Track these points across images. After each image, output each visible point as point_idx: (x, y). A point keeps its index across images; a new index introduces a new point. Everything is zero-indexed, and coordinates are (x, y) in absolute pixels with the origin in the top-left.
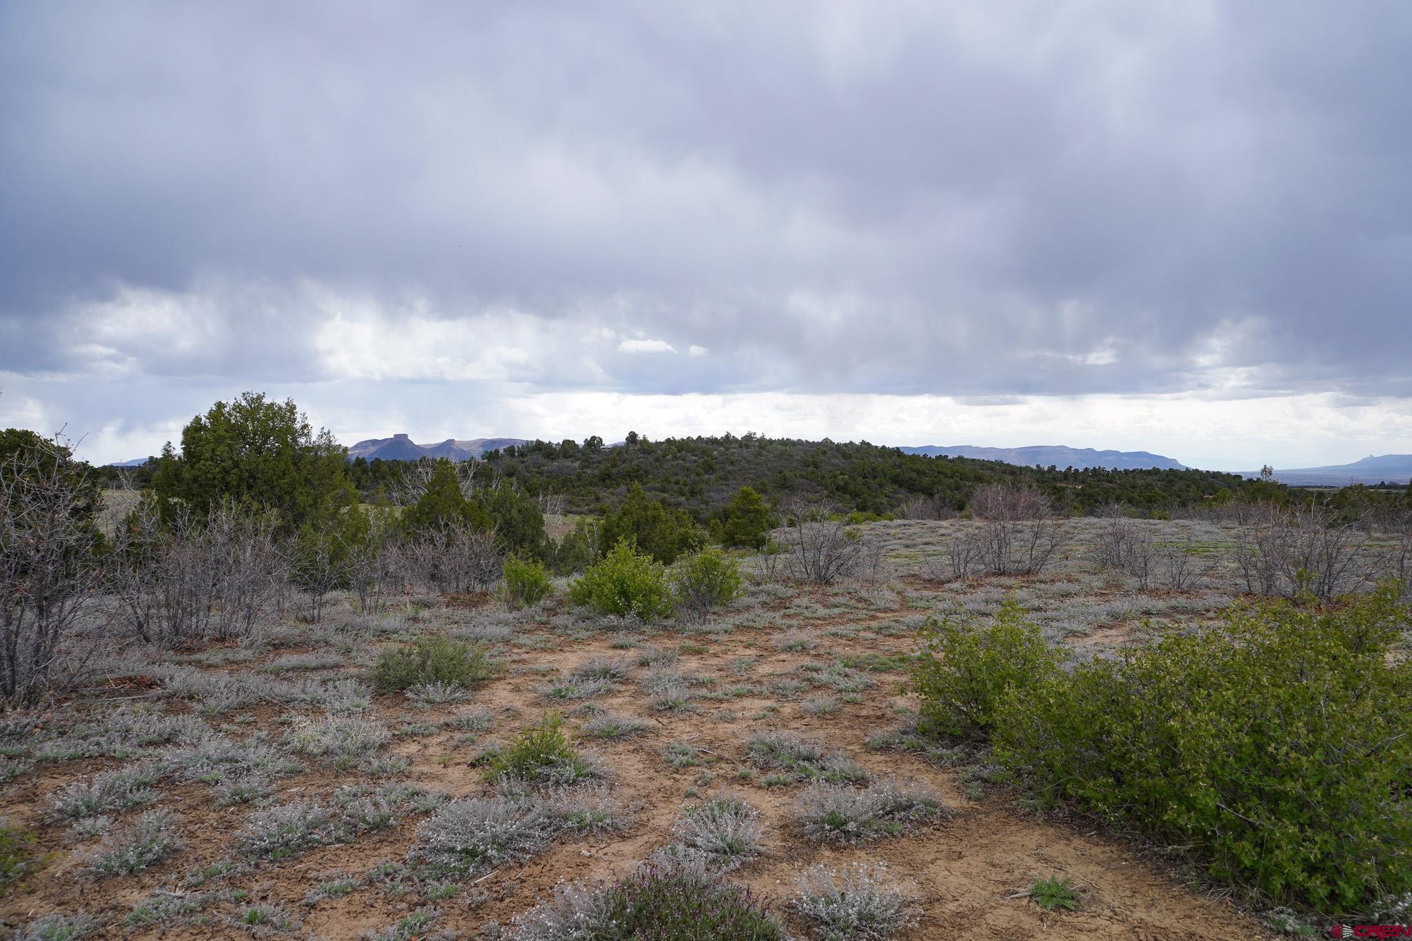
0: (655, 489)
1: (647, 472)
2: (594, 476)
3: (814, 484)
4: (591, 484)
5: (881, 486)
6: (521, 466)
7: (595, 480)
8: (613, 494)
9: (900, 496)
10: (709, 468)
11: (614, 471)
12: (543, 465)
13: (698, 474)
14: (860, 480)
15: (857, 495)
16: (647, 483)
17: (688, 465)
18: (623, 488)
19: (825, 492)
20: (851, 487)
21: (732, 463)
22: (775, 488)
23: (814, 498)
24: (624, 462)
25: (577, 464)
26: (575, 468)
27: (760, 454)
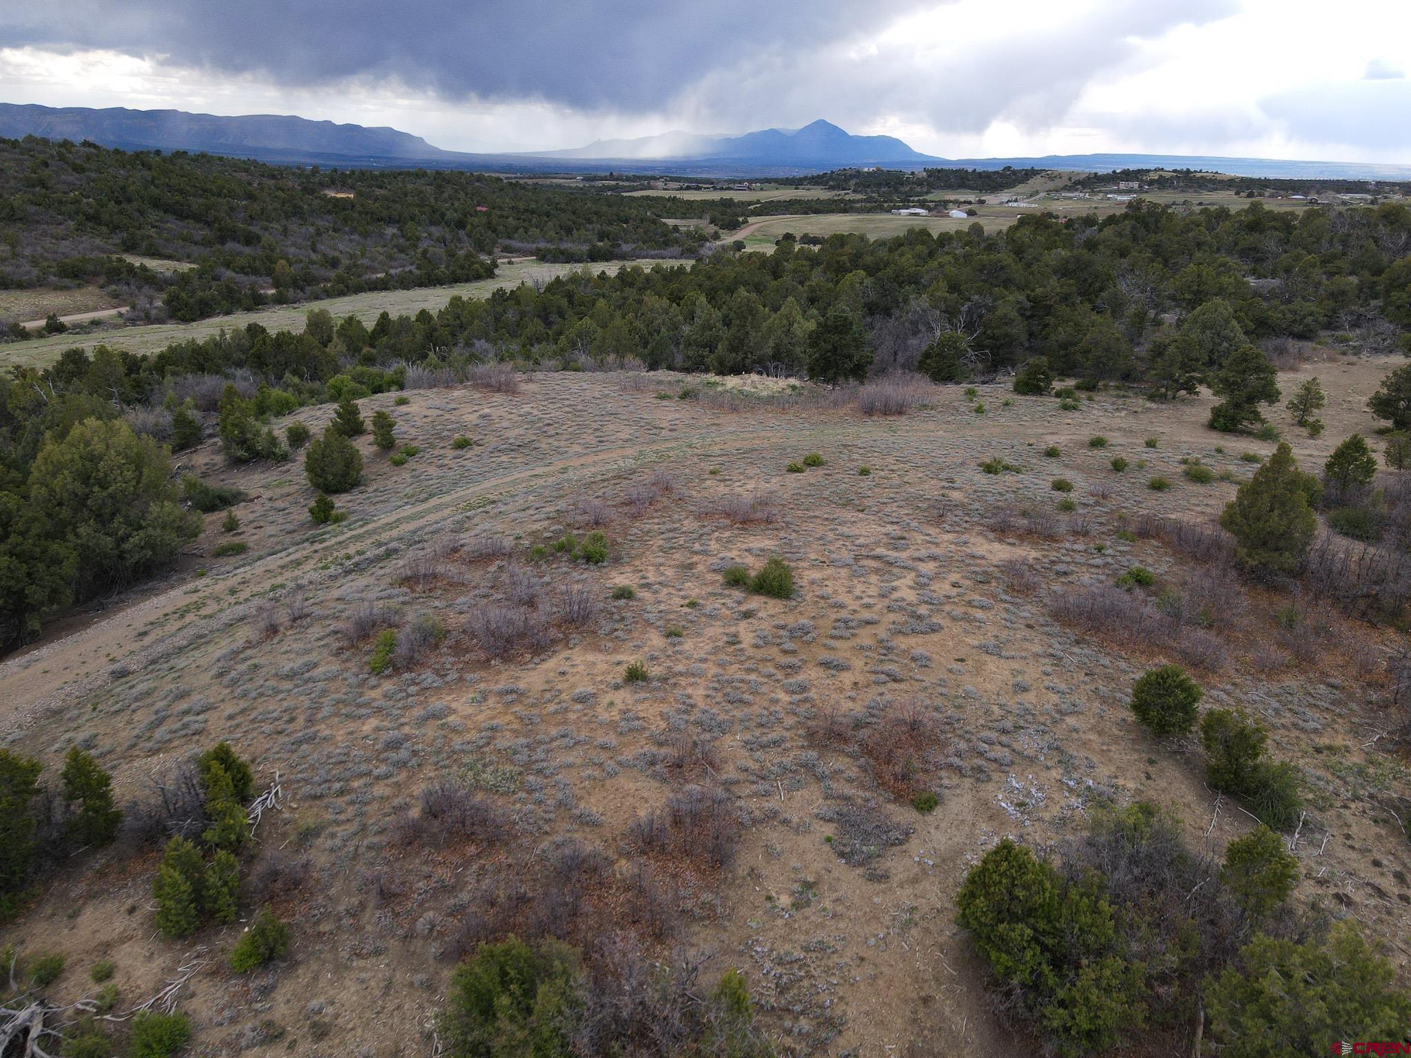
3: (50, 213)
5: (142, 213)
9: (169, 225)
15: (117, 228)
20: (104, 217)
23: (60, 232)
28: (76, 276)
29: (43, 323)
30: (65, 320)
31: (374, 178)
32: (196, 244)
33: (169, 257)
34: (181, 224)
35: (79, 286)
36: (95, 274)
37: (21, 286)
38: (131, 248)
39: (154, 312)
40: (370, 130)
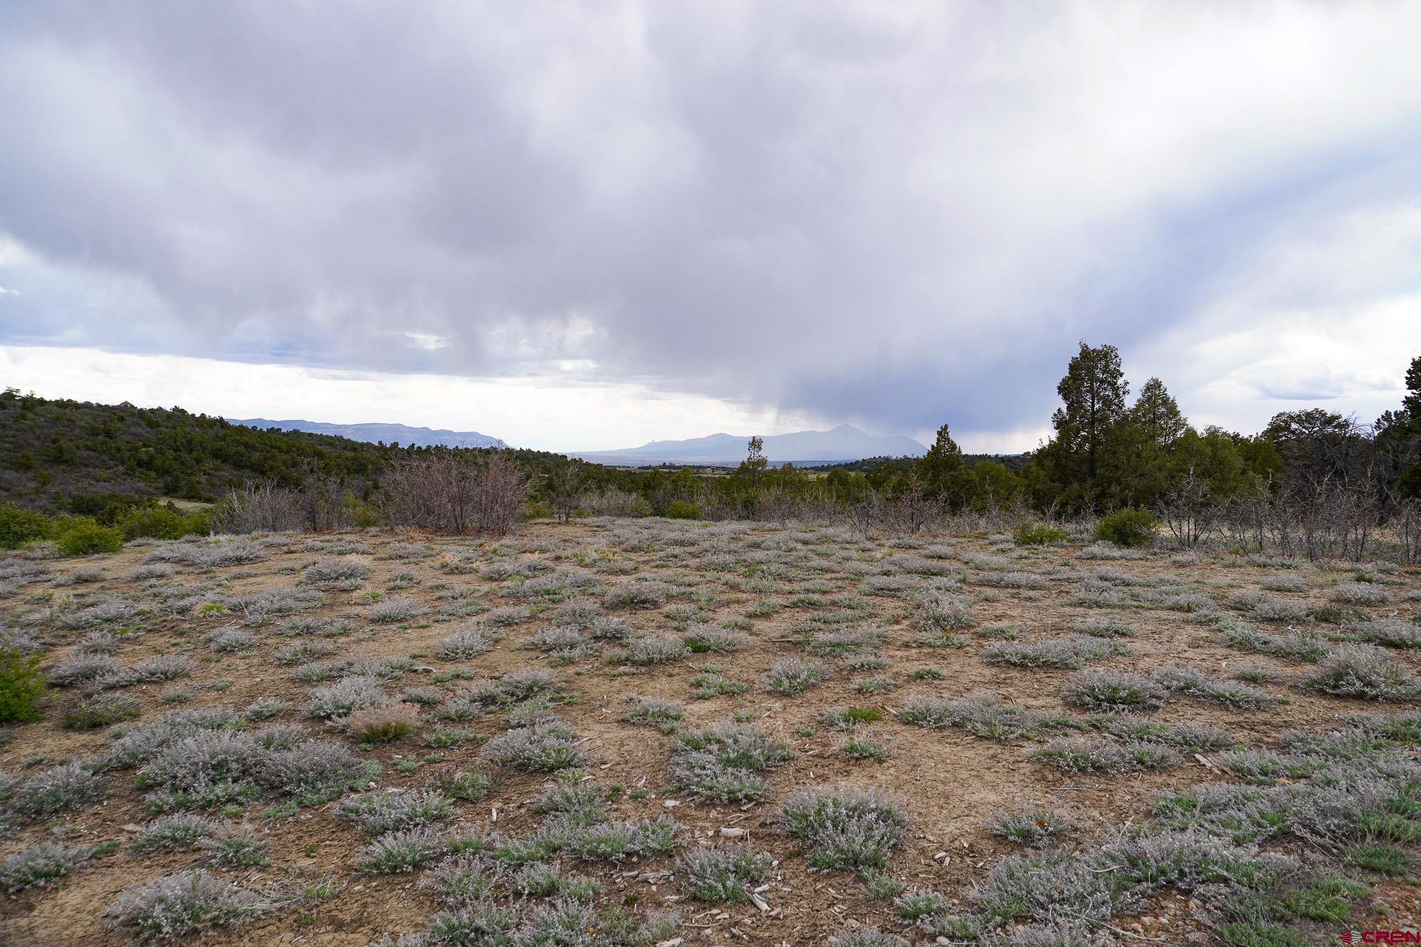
5: (198, 461)
9: (223, 472)
14: (170, 454)
15: (167, 472)
19: (122, 468)
20: (158, 462)
22: (46, 462)
27: (24, 417)
33: (208, 501)
34: (236, 473)
38: (173, 491)
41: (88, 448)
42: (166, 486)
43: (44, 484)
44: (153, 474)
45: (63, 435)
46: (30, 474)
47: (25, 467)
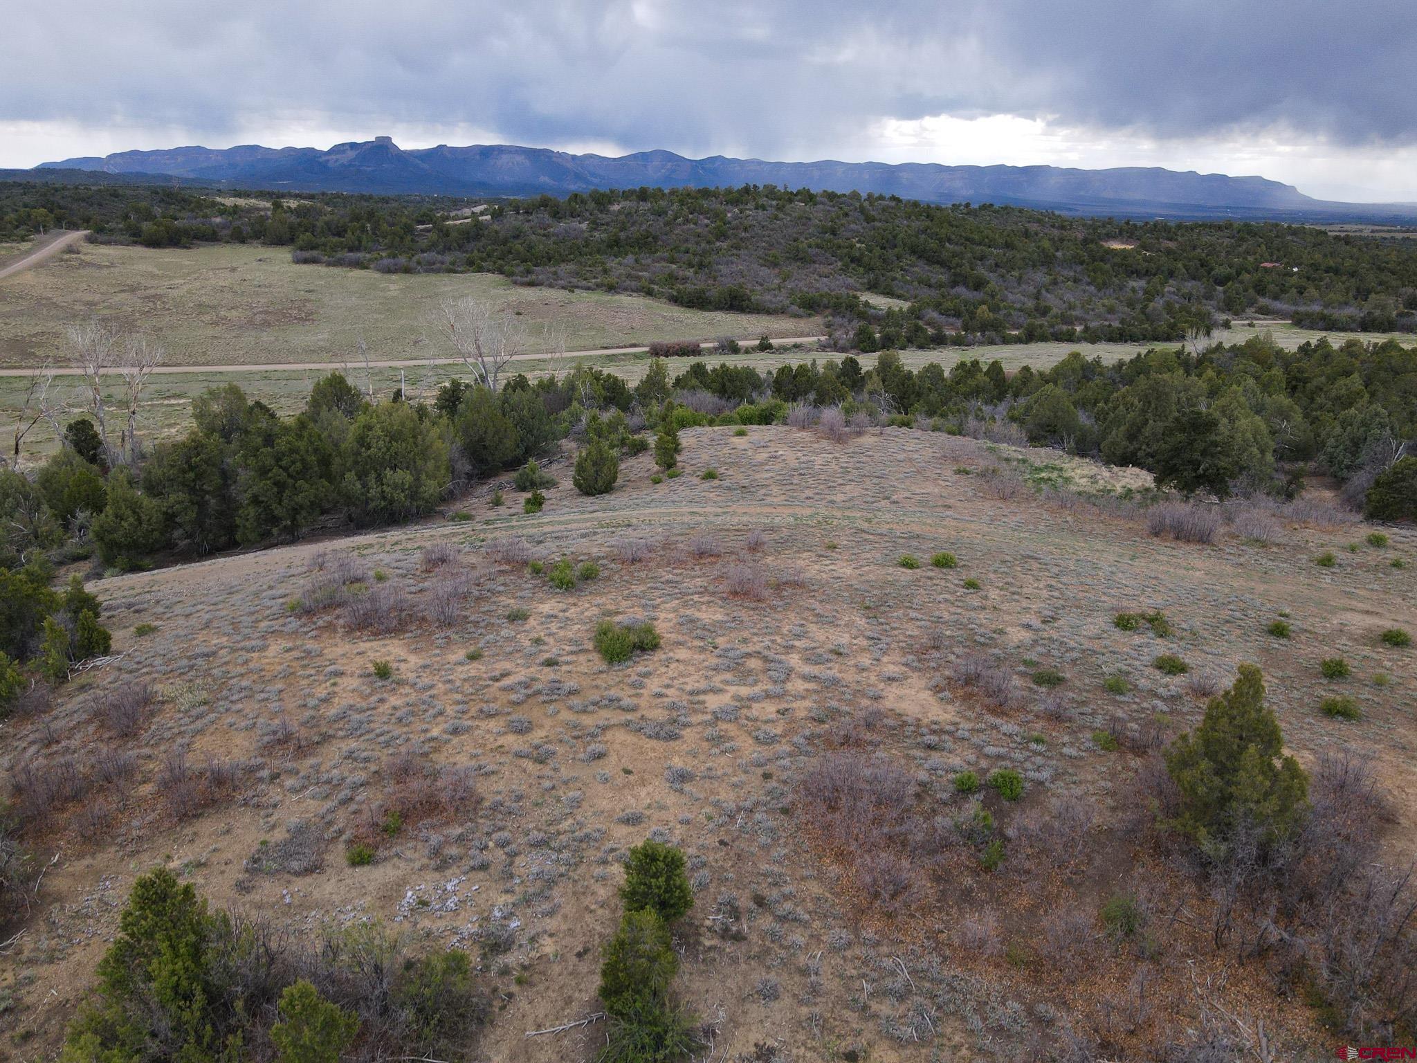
0: (663, 259)
1: (656, 239)
2: (603, 241)
3: (828, 255)
4: (599, 251)
5: (899, 257)
6: (526, 226)
7: (603, 247)
8: (620, 264)
9: (916, 269)
10: (722, 236)
11: (623, 235)
12: (549, 226)
13: (709, 242)
14: (877, 251)
15: (871, 269)
16: (656, 251)
17: (699, 230)
18: (630, 259)
19: (840, 264)
20: (866, 259)
21: (746, 230)
22: (788, 258)
23: (826, 271)
24: (633, 224)
25: (584, 226)
26: (582, 231)
27: (776, 218)
28: (811, 307)
29: (757, 342)
30: (775, 342)
31: (1166, 228)
32: (930, 286)
33: (899, 297)
34: (927, 268)
35: (810, 315)
36: (826, 307)
37: (769, 312)
38: (873, 287)
39: (841, 342)
40: (1237, 180)
41: (818, 246)
42: (869, 282)
43: (784, 280)
44: (861, 270)
45: (801, 233)
46: (777, 271)
47: (775, 265)
